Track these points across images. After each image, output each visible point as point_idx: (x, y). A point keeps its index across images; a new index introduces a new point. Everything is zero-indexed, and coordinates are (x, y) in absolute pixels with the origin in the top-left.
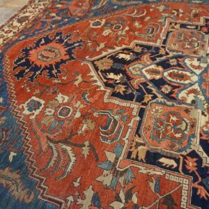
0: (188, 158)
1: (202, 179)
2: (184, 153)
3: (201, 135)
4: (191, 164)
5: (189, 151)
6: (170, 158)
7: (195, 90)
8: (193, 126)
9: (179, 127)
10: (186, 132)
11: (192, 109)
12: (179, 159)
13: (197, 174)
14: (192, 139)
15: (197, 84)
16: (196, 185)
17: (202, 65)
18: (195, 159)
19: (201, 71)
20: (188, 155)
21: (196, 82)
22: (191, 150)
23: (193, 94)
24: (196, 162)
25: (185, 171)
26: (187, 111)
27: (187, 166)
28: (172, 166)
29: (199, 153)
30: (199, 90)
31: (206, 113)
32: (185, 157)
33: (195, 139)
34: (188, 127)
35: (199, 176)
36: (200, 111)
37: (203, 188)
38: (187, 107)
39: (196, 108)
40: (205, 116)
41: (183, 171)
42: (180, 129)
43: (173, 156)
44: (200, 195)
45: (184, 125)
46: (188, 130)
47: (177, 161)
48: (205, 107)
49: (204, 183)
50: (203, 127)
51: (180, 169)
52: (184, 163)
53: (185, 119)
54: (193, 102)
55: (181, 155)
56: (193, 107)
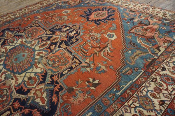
0: (14, 104)
1: (24, 106)
2: (11, 104)
3: (15, 89)
4: (16, 105)
5: (12, 101)
6: (5, 112)
7: (3, 72)
8: (10, 88)
9: (3, 95)
10: (8, 94)
11: (6, 82)
12: (10, 108)
13: (21, 106)
14: (12, 94)
15: (3, 69)
16: (23, 111)
17: (2, 59)
18: (17, 101)
19: (3, 62)
20: (13, 102)
21: (3, 68)
22: (13, 100)
23: (4, 75)
24: (18, 102)
25: (15, 110)
26: (4, 84)
27: (15, 108)
28: (8, 114)
29: (18, 97)
30: (5, 70)
31: (13, 78)
32: (12, 105)
33: (13, 93)
34: (8, 91)
35: (22, 106)
36: (10, 79)
37: (26, 109)
38: (3, 82)
39: (8, 79)
40: (14, 79)
41: (14, 111)
42: (4, 95)
43: (6, 110)
44: (26, 113)
45: (5, 91)
46: (8, 92)
47: (9, 110)
48: (12, 75)
49: (26, 107)
50: (15, 85)
51: (13, 112)
52: (13, 107)
53: (5, 89)
54: (5, 78)
55: (10, 106)
56: (6, 80)
